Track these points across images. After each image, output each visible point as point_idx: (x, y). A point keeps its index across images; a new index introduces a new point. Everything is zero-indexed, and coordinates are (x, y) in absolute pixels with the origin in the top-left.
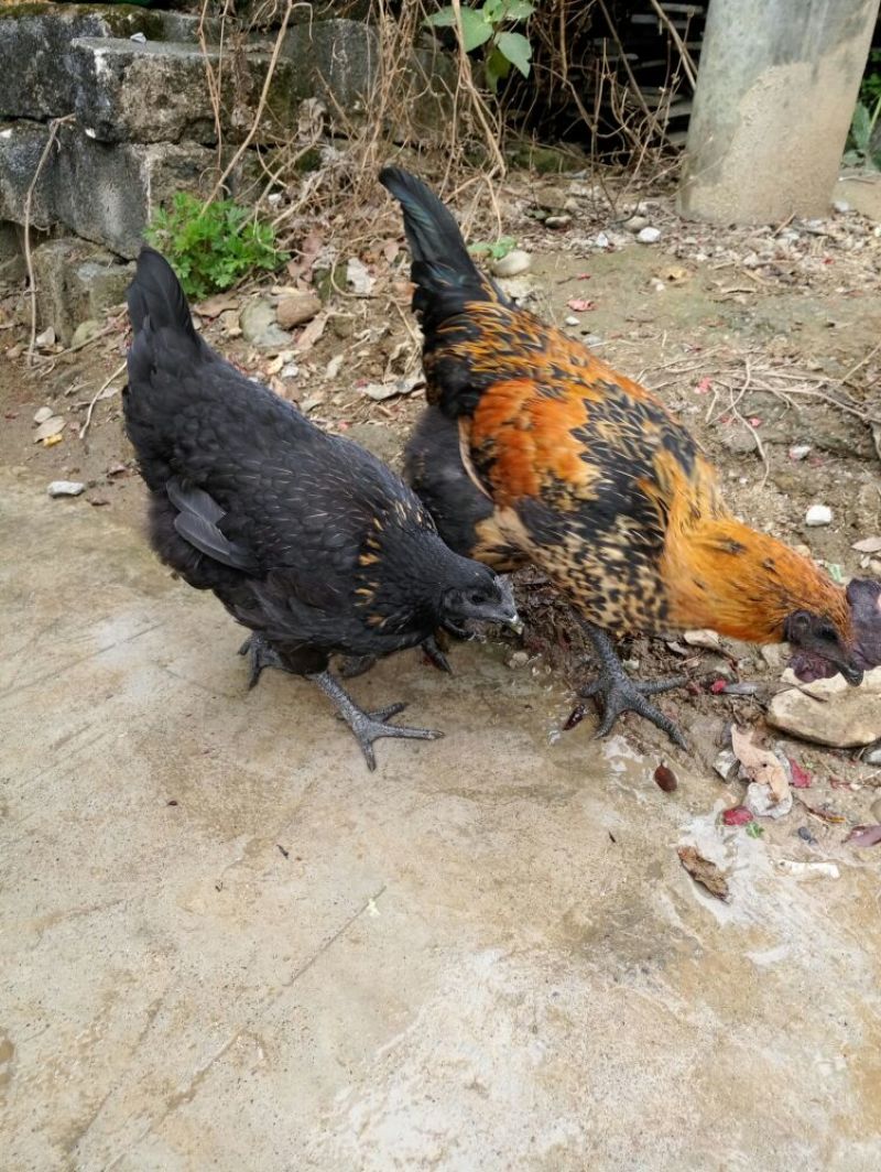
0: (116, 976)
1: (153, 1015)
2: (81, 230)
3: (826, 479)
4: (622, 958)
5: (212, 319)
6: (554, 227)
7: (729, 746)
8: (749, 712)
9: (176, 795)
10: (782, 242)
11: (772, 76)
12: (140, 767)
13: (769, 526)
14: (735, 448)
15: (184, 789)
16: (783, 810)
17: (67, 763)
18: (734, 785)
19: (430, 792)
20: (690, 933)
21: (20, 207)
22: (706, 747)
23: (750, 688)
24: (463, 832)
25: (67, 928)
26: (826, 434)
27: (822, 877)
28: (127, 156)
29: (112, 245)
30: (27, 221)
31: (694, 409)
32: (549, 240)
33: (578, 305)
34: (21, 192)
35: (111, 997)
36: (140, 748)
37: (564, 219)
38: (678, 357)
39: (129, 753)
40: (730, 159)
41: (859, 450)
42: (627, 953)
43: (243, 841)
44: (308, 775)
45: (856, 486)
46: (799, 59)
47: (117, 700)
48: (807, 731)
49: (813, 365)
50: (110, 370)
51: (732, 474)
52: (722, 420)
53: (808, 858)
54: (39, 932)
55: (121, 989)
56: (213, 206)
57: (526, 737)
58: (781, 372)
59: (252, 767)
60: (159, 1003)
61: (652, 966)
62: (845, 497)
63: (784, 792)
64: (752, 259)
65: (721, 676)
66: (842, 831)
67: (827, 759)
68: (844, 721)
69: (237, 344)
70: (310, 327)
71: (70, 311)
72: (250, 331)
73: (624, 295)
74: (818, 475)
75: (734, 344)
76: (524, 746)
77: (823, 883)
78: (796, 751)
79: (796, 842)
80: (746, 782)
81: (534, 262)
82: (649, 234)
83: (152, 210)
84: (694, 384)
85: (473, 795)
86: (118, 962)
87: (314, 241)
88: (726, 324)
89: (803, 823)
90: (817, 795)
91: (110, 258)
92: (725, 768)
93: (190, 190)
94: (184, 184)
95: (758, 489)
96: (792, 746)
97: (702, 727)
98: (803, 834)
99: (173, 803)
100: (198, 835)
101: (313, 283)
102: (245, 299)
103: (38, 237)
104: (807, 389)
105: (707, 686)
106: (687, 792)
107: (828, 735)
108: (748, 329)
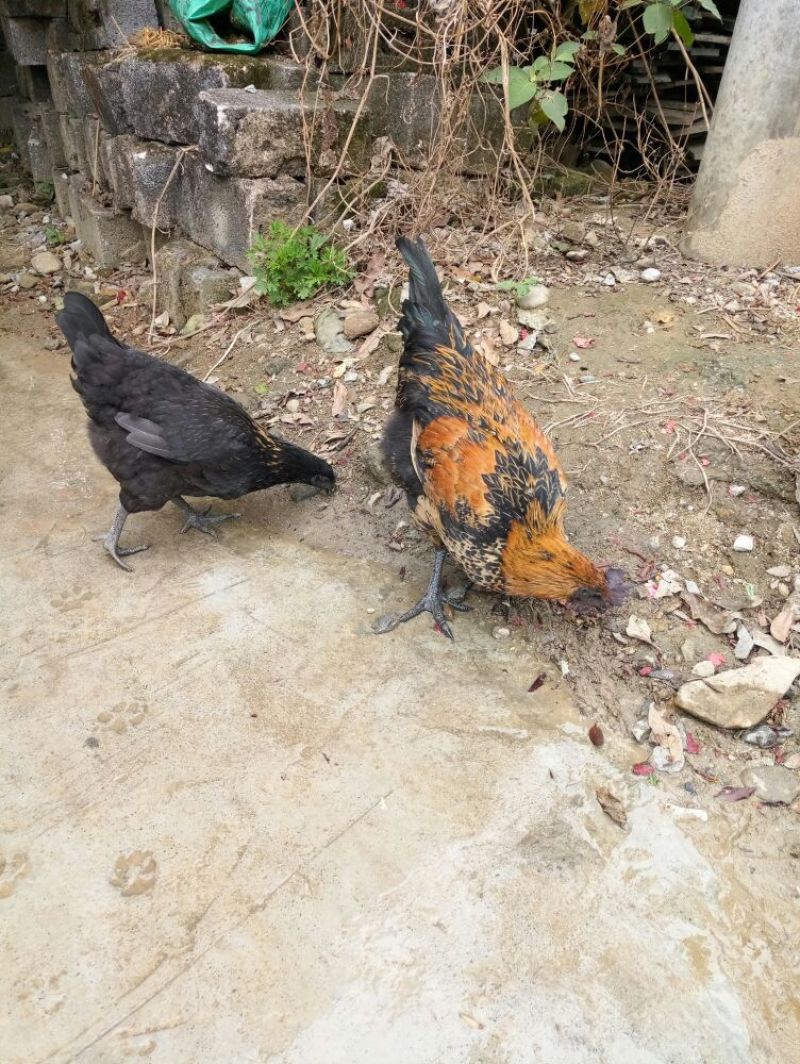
0: (219, 827)
1: (241, 855)
2: (194, 236)
3: (755, 514)
4: (544, 858)
5: (292, 323)
6: (573, 259)
7: (645, 717)
8: (663, 693)
9: (257, 710)
10: (764, 287)
11: (768, 147)
12: (233, 687)
13: (705, 547)
14: (687, 482)
15: (262, 706)
16: (677, 768)
17: (185, 679)
18: (645, 746)
19: (428, 728)
20: (595, 845)
21: (149, 213)
22: (629, 716)
23: (668, 675)
24: (449, 759)
25: (186, 792)
26: (759, 478)
27: (695, 819)
28: (236, 188)
29: (219, 253)
30: (154, 224)
31: (659, 447)
32: (566, 275)
33: (581, 342)
34: (151, 200)
35: (215, 840)
36: (232, 672)
37: (581, 253)
38: (653, 401)
39: (225, 676)
40: (726, 212)
41: (783, 494)
42: (548, 854)
43: (300, 748)
44: (346, 705)
45: (776, 522)
46: (792, 135)
47: (217, 635)
48: (702, 714)
49: (760, 417)
50: (213, 359)
51: (682, 502)
52: (680, 458)
53: (687, 805)
54: (170, 793)
55: (222, 836)
56: (300, 232)
57: (501, 694)
58: (732, 421)
59: (308, 695)
60: (245, 848)
61: (564, 865)
62: (766, 530)
63: (679, 755)
64: (733, 306)
65: (648, 664)
66: (716, 788)
67: (715, 734)
68: (731, 708)
69: (312, 348)
70: (369, 339)
71: (183, 303)
72: (322, 338)
73: (619, 335)
74: (750, 510)
75: (700, 390)
76: (498, 701)
77: (694, 824)
78: (693, 726)
79: (682, 792)
80: (653, 745)
81: (551, 297)
82: (651, 274)
83: (252, 231)
84: (662, 425)
85: (458, 732)
86: (219, 819)
87: (377, 262)
88: (698, 371)
89: (689, 779)
90: (702, 761)
91: (215, 262)
92: (639, 733)
93: (283, 216)
94: (278, 211)
95: (701, 515)
96: (690, 723)
97: (630, 701)
98: (687, 787)
99: (254, 716)
100: (271, 740)
101: (374, 298)
102: (319, 307)
103: (163, 238)
104: (750, 439)
105: (637, 669)
106: (610, 746)
107: (718, 719)
108: (714, 379)
